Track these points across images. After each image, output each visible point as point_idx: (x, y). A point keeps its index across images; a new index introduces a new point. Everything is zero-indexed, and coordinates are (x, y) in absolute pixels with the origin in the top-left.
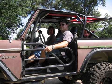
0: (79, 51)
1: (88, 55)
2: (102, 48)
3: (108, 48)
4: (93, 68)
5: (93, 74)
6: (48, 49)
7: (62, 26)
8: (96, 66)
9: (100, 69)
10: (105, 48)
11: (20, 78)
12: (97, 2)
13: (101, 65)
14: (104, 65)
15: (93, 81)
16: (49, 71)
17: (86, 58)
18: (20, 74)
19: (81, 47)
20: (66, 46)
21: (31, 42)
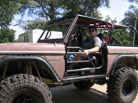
0: (108, 55)
1: (115, 59)
2: (126, 54)
3: (130, 54)
4: (117, 71)
5: (118, 77)
6: (86, 54)
7: (92, 32)
8: (120, 70)
9: (124, 72)
10: (128, 54)
11: (63, 79)
12: (100, 3)
13: (124, 69)
14: (127, 69)
15: (118, 83)
16: (83, 73)
17: (113, 62)
18: (63, 75)
19: (110, 52)
20: (98, 51)
21: (69, 46)
